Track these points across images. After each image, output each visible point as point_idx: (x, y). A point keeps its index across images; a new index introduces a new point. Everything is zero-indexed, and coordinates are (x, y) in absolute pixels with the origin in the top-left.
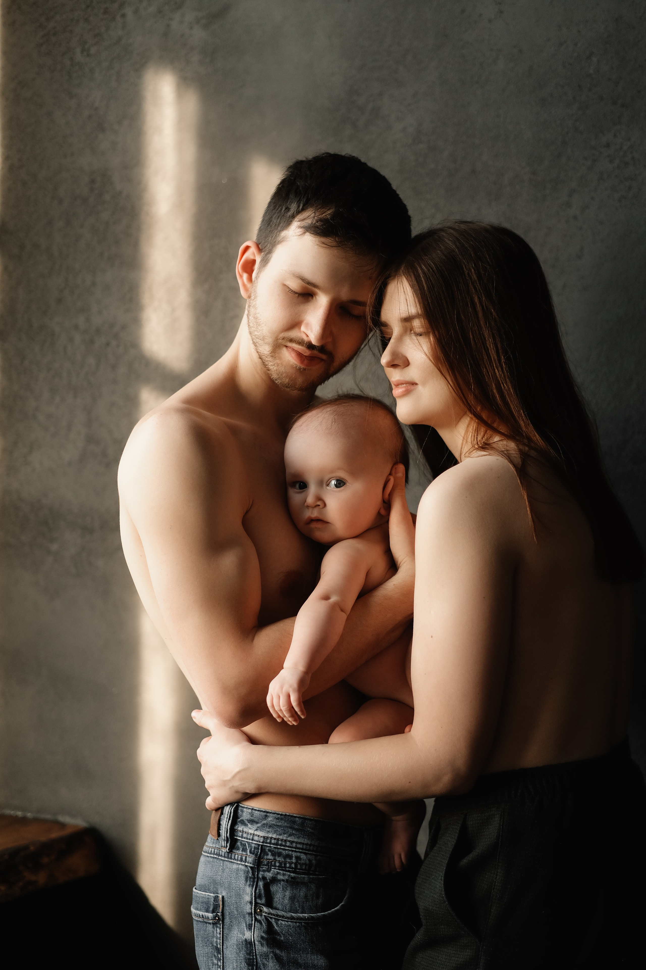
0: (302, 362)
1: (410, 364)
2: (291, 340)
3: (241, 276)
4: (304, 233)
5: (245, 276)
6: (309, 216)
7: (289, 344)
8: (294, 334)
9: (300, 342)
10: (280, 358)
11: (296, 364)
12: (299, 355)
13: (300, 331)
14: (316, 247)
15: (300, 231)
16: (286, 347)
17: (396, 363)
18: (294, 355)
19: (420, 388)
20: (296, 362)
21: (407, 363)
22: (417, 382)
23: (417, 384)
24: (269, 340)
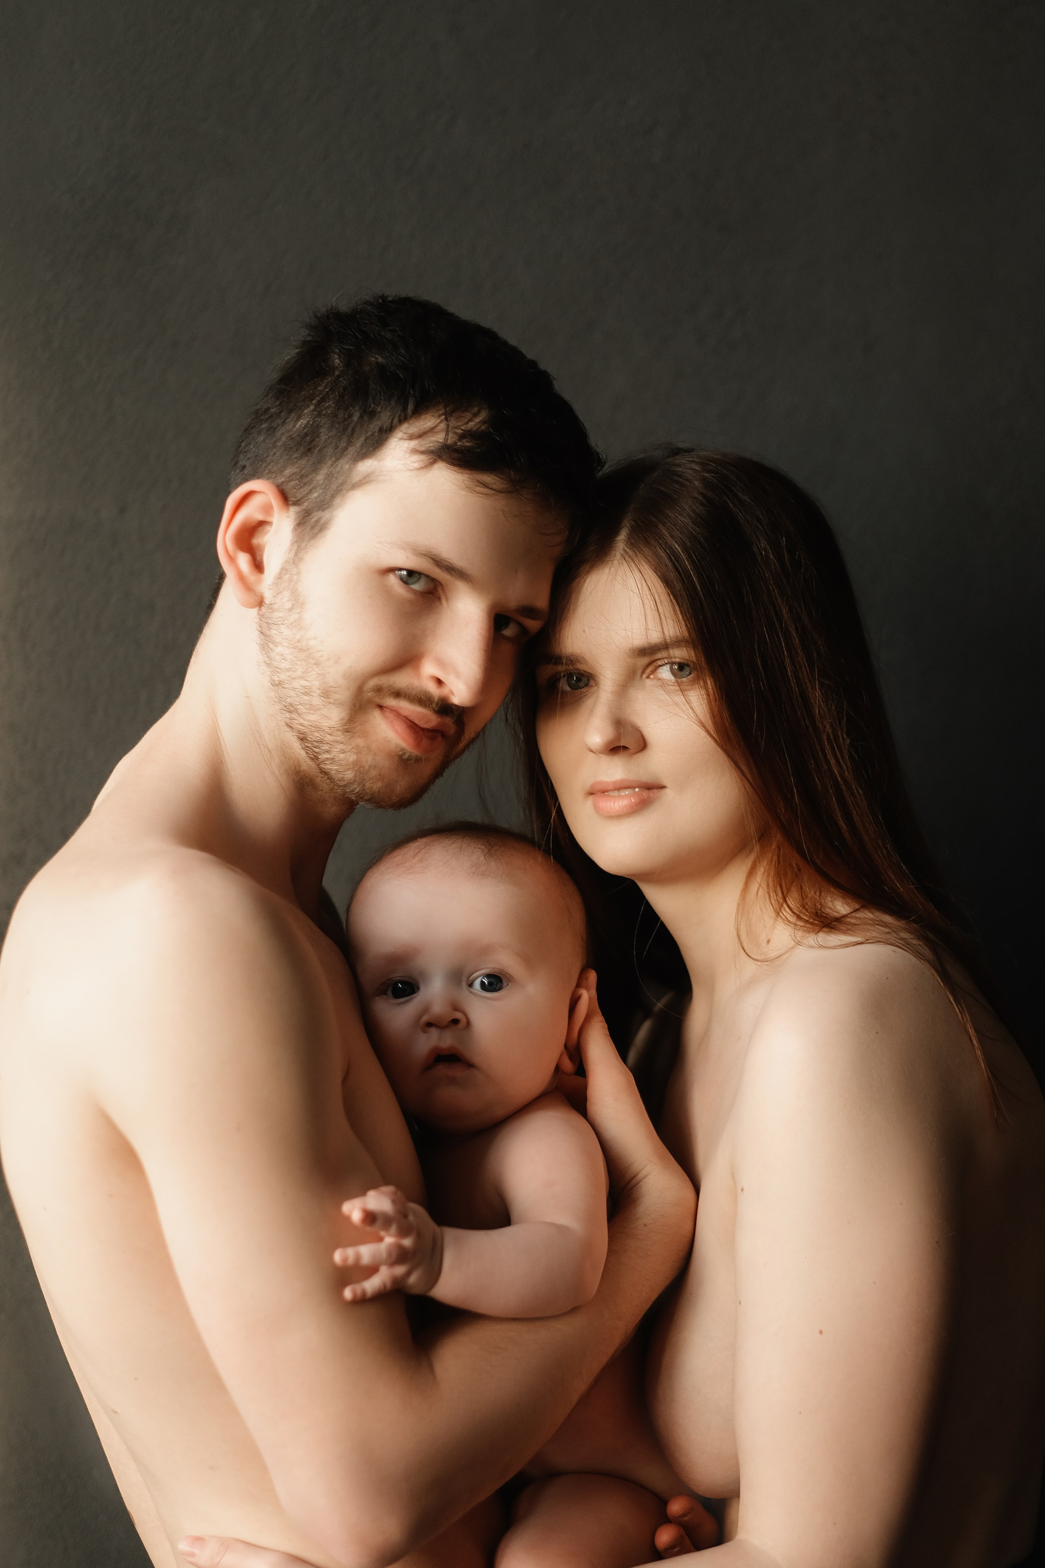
0: (418, 744)
1: (649, 746)
2: (398, 694)
3: (232, 559)
4: (434, 462)
5: (243, 560)
6: (433, 428)
7: (391, 702)
8: (402, 680)
9: (423, 699)
10: (365, 735)
11: (404, 749)
12: (412, 726)
13: (418, 675)
14: (463, 493)
15: (416, 460)
16: (381, 707)
17: (623, 743)
18: (400, 727)
19: (669, 794)
20: (403, 744)
21: (643, 745)
22: (665, 782)
23: (663, 787)
24: (344, 695)
